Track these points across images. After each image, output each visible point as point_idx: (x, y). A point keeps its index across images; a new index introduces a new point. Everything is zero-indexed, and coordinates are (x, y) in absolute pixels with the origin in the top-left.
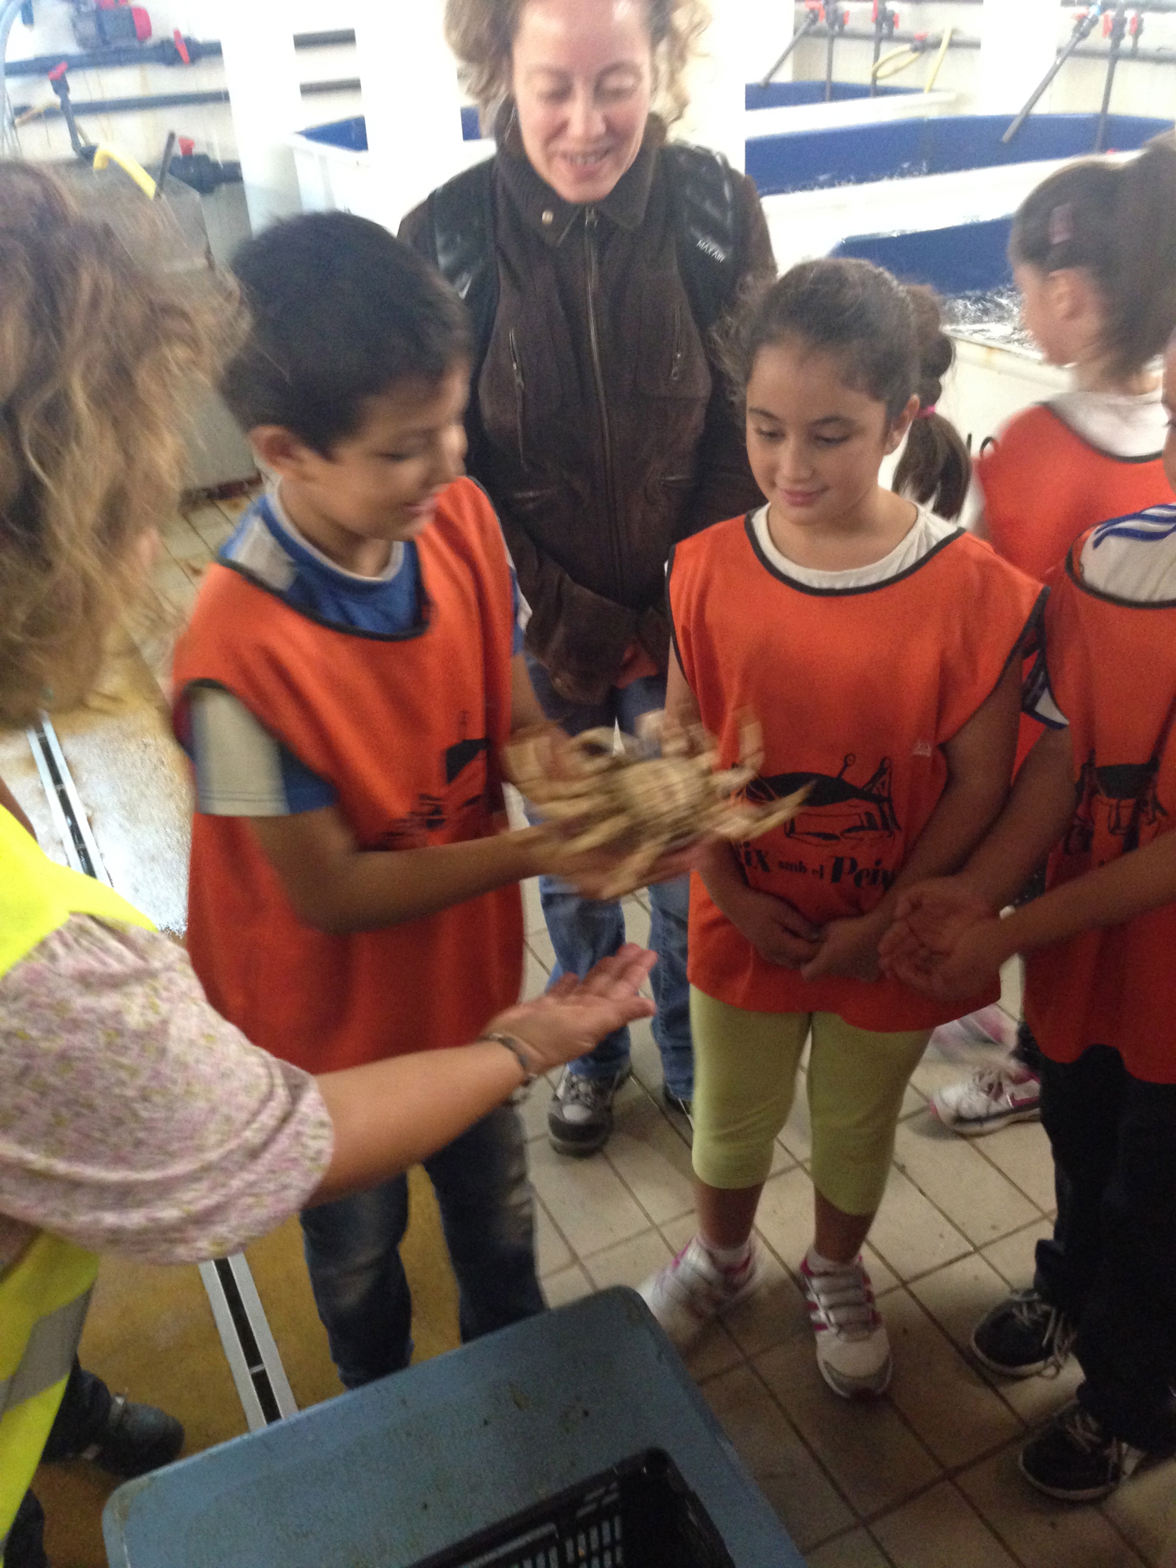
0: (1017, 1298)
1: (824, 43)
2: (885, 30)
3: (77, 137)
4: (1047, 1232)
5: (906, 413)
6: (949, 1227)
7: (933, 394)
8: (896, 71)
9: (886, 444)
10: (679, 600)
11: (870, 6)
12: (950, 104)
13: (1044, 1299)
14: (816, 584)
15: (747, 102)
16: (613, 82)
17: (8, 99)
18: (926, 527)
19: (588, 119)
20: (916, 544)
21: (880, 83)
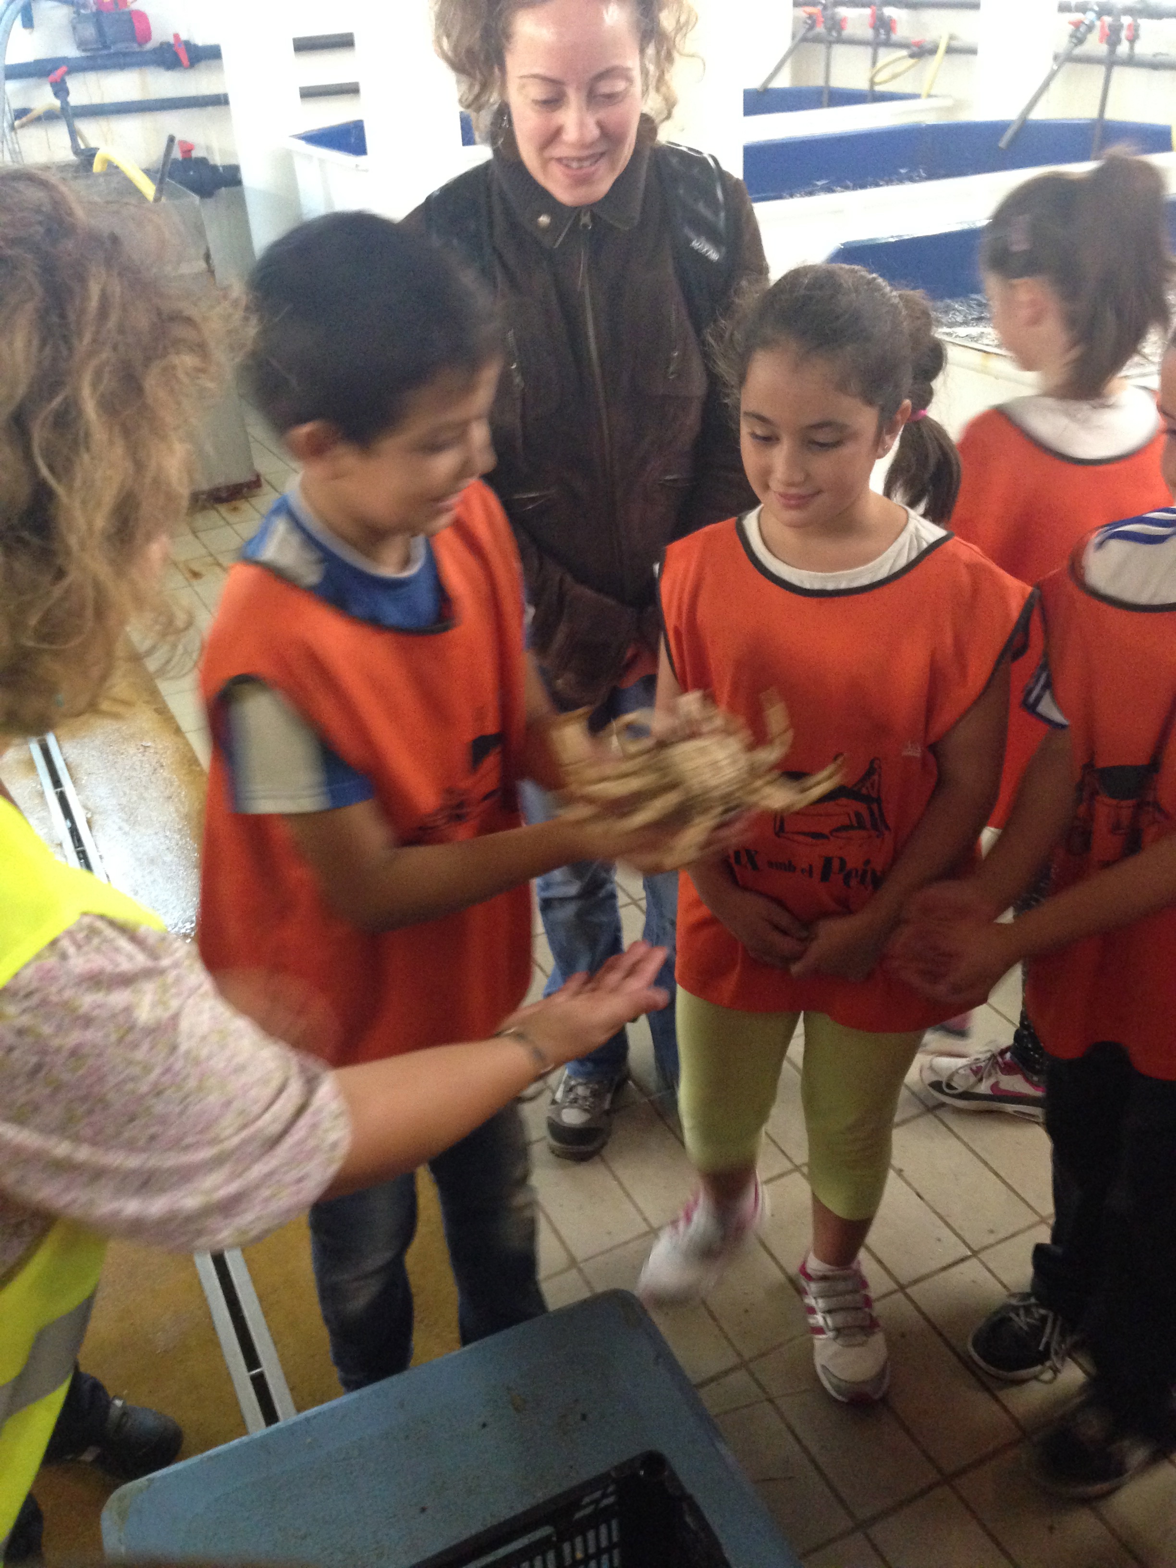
0: (1014, 1302)
1: (821, 48)
2: (883, 37)
3: (78, 142)
4: (1044, 1236)
5: (899, 417)
6: (947, 1232)
7: (924, 397)
8: (895, 77)
9: (878, 448)
10: (670, 601)
11: (867, 11)
12: (949, 110)
13: (1041, 1304)
14: (807, 586)
15: (745, 108)
16: (605, 88)
17: (8, 104)
18: (917, 529)
19: (582, 125)
20: (907, 547)
21: (878, 88)
